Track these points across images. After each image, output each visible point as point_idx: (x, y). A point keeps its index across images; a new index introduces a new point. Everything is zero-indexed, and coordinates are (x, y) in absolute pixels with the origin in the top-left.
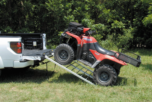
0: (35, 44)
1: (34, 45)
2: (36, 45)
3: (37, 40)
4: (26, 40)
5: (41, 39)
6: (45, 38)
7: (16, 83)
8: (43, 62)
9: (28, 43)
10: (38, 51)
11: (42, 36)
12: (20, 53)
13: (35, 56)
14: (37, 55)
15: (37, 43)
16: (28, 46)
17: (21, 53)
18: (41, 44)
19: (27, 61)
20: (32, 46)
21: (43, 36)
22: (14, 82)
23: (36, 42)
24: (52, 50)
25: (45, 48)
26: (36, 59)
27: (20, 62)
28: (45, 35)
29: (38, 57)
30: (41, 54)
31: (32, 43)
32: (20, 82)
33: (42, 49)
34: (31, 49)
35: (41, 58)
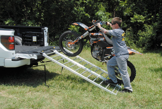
0: (35, 39)
1: (34, 41)
2: (36, 41)
3: (38, 34)
4: (25, 34)
5: (42, 33)
6: (47, 32)
7: (7, 86)
8: (43, 61)
9: (27, 38)
10: (38, 47)
11: (43, 30)
12: (12, 50)
13: (30, 54)
14: (34, 52)
15: (38, 39)
16: (28, 41)
17: (14, 50)
18: (42, 39)
19: (21, 59)
20: (31, 41)
21: (45, 29)
22: (4, 84)
23: (36, 37)
24: (54, 48)
25: (46, 44)
26: (31, 57)
27: (12, 60)
28: (46, 29)
29: (34, 55)
30: (39, 51)
31: (32, 38)
32: (11, 85)
33: (43, 45)
34: (31, 45)
35: (38, 56)
